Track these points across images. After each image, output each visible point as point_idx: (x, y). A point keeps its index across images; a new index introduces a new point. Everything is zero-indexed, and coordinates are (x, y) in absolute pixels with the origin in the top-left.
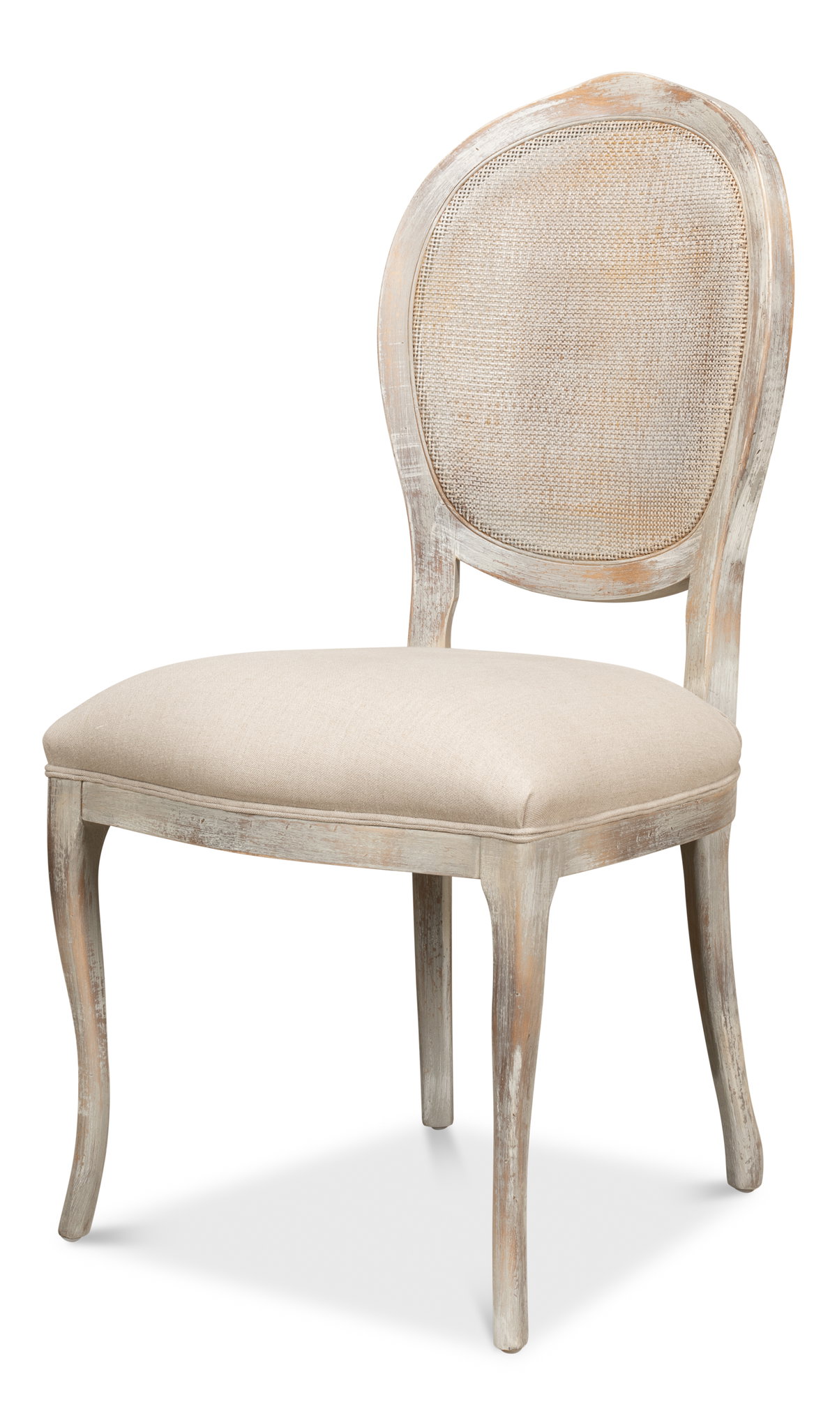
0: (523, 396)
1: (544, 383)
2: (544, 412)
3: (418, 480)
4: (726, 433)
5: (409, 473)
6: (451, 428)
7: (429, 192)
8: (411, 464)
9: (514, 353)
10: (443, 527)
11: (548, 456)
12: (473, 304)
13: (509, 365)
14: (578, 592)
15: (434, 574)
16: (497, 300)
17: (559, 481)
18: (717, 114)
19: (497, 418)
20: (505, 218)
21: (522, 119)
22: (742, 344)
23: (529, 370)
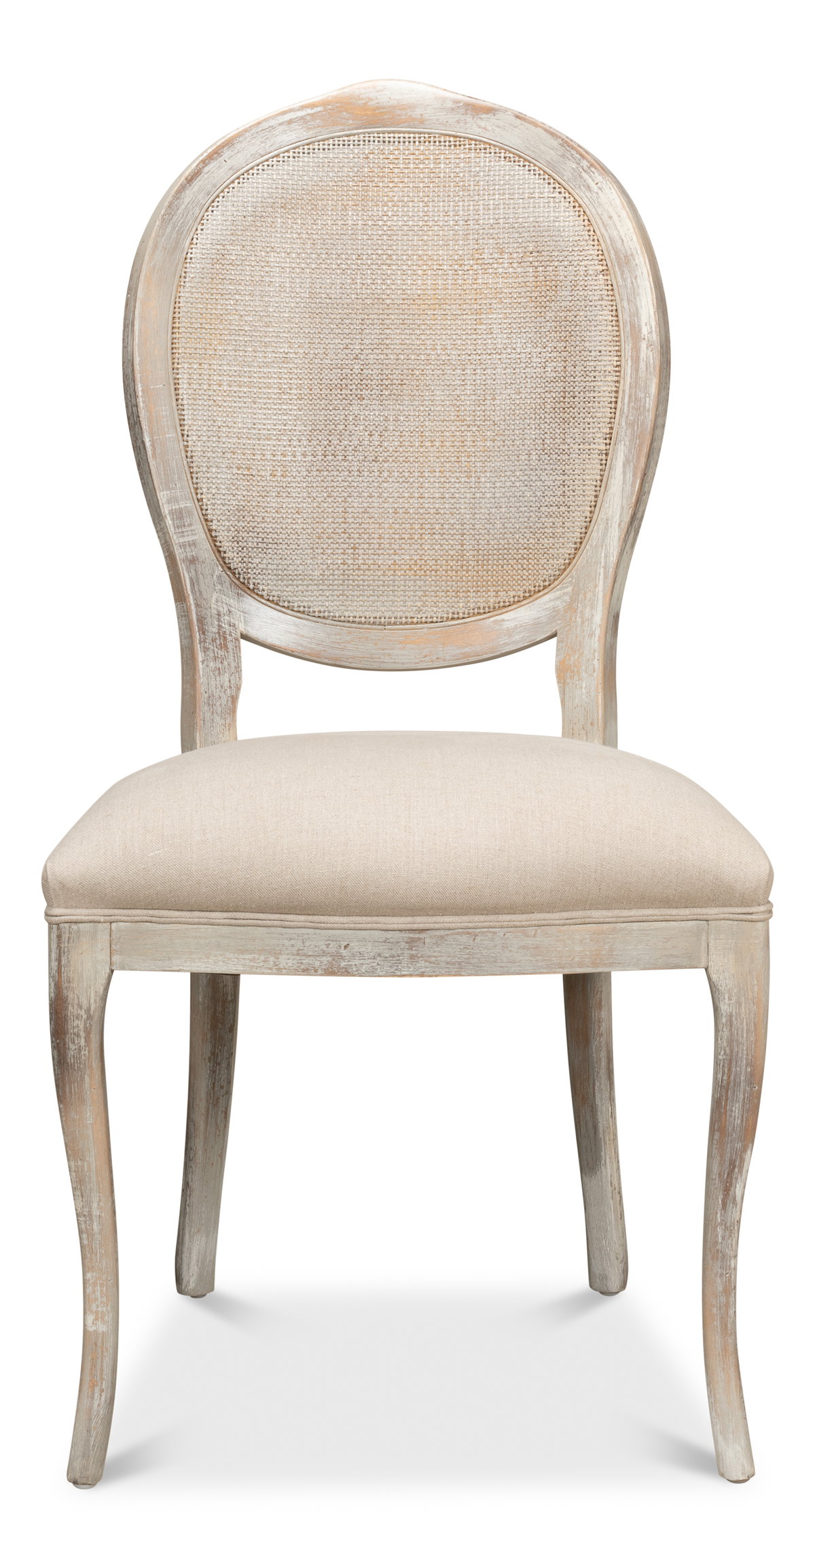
0: (315, 443)
1: (341, 427)
2: (342, 460)
3: (193, 544)
4: (601, 475)
5: (184, 536)
6: (229, 482)
7: (178, 209)
8: (184, 526)
9: (301, 394)
10: (224, 597)
11: (350, 510)
12: (246, 339)
13: (295, 408)
14: (396, 661)
15: (219, 652)
16: (274, 335)
17: (365, 538)
18: (538, 129)
19: (284, 469)
20: (272, 240)
21: (273, 127)
22: (616, 379)
23: (322, 413)
